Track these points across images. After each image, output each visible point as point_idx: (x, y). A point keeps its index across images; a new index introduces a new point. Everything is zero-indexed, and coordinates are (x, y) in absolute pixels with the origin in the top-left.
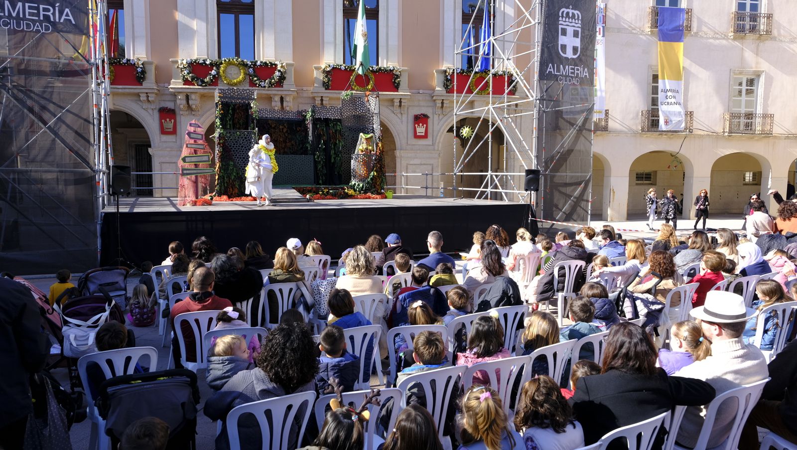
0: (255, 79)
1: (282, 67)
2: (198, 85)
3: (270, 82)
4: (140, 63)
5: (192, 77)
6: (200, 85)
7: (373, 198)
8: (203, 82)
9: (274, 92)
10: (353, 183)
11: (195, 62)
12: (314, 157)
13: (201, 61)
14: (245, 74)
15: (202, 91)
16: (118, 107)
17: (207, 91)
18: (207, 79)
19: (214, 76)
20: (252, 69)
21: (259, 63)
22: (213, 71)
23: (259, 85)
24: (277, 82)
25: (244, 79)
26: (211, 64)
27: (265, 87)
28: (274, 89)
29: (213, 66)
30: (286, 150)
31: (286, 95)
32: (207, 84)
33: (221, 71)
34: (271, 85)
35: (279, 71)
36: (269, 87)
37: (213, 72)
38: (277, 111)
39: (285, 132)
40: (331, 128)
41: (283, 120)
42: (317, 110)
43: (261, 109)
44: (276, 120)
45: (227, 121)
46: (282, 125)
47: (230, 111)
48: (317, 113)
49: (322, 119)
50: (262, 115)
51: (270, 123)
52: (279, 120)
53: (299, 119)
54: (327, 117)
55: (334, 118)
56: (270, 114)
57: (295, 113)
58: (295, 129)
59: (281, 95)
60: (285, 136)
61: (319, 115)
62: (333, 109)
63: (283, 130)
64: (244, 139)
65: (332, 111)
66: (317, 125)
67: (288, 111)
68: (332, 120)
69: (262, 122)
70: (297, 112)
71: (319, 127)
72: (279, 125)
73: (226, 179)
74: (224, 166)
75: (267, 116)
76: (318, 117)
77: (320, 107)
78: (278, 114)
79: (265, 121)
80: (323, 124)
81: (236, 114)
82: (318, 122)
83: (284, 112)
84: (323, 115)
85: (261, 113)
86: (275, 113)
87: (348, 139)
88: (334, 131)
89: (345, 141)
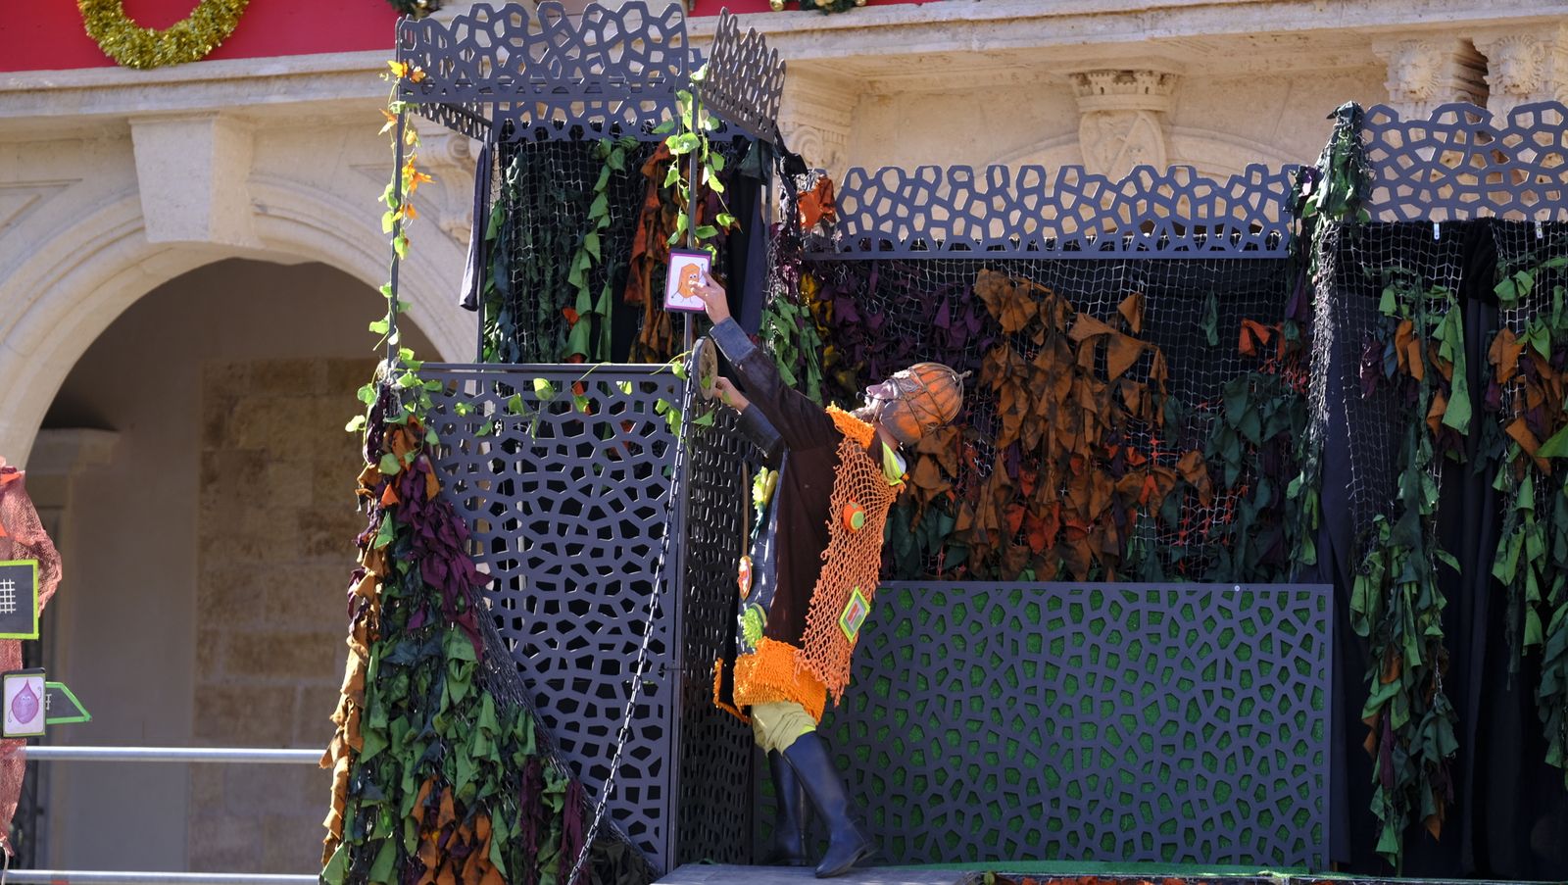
12: (1342, 599)
15: (813, 51)
16: (286, 231)
17: (854, 42)
31: (1507, 31)
38: (1061, 186)
39: (1123, 375)
40: (1512, 316)
41: (1111, 262)
42: (1387, 148)
43: (911, 175)
44: (1047, 264)
45: (575, 291)
46: (1104, 308)
47: (599, 208)
48: (1390, 174)
49: (1437, 235)
50: (919, 222)
51: (986, 296)
52: (1073, 262)
53: (1255, 248)
54: (1483, 213)
55: (1554, 214)
56: (992, 213)
57: (1225, 193)
58: (1213, 341)
59: (1465, 36)
60: (1119, 414)
61: (1406, 200)
62: (1548, 128)
63: (1100, 353)
64: (593, 440)
65: (1542, 153)
66: (1379, 294)
67: (1158, 182)
68: (1539, 234)
69: (924, 285)
70: (1246, 181)
71: (1398, 312)
72: (1066, 313)
73: (408, 785)
74: (404, 680)
75: (968, 230)
76: (1399, 213)
77: (1417, 124)
78: (1063, 213)
79: (950, 278)
80: (1439, 283)
81: (641, 231)
82: (1386, 265)
83: (1122, 184)
84: (1446, 192)
85: (914, 210)
86: (1043, 201)
88: (1542, 349)
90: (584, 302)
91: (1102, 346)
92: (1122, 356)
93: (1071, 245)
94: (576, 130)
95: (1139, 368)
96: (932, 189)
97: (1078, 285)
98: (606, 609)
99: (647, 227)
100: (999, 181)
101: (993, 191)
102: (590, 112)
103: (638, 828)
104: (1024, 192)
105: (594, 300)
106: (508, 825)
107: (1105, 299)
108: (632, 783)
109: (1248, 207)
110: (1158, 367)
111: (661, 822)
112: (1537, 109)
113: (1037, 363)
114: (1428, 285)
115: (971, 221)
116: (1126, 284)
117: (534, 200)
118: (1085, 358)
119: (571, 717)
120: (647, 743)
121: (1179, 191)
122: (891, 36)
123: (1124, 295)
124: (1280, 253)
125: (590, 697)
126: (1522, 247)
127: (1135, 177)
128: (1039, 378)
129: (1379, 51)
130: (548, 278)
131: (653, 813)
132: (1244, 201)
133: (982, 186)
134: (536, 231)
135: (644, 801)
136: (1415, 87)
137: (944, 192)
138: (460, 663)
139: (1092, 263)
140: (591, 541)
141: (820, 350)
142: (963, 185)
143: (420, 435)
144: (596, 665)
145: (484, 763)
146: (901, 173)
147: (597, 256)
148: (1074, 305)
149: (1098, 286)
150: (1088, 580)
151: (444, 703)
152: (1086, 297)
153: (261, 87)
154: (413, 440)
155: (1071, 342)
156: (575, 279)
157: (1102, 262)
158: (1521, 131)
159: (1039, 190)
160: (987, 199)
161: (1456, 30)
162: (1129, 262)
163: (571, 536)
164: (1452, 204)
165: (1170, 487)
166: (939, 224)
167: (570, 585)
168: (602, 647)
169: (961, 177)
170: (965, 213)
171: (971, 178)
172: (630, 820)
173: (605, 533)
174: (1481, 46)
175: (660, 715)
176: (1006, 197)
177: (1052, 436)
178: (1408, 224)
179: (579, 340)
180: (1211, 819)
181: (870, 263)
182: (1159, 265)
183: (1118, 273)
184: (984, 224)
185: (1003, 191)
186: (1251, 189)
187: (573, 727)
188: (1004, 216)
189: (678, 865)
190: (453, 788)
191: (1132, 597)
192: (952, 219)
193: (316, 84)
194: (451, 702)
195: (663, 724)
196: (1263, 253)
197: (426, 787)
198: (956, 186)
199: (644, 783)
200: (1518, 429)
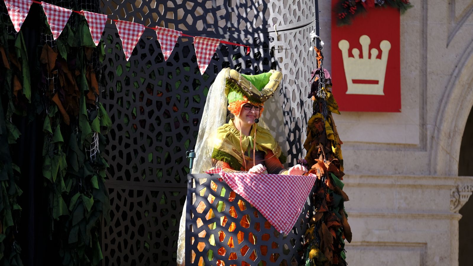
40: (49, 38)
87: (125, 99)
88: (65, 56)
89: (111, 107)
200: (56, 99)
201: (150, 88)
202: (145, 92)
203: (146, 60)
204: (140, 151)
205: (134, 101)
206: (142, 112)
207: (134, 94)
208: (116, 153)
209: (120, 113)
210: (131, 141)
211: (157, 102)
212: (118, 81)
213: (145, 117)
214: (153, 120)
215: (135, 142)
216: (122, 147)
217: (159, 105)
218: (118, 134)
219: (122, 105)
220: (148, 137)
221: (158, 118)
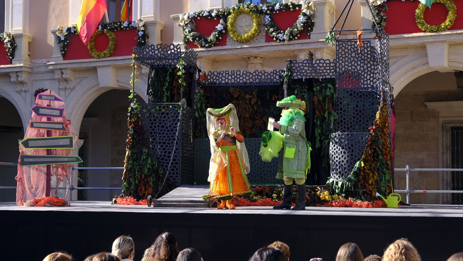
0: (271, 29)
1: (308, 8)
2: (202, 47)
3: (291, 33)
4: (141, 24)
5: (193, 36)
6: (204, 47)
7: (357, 206)
8: (206, 41)
9: (297, 47)
10: (331, 180)
11: (198, 16)
13: (206, 14)
14: (259, 25)
15: (205, 54)
16: (122, 84)
17: (212, 53)
18: (211, 38)
19: (220, 32)
20: (267, 17)
21: (277, 7)
22: (219, 25)
23: (277, 39)
24: (301, 32)
25: (258, 32)
26: (217, 16)
27: (284, 40)
28: (296, 42)
29: (221, 18)
30: (254, 130)
31: (316, 49)
32: (211, 44)
33: (229, 25)
34: (292, 37)
35: (305, 15)
36: (290, 40)
37: (219, 27)
38: (243, 74)
39: (254, 104)
40: (316, 93)
41: (251, 86)
42: (295, 67)
43: (219, 72)
44: (241, 86)
45: (164, 92)
46: (250, 93)
47: (168, 78)
48: (296, 71)
49: (304, 81)
50: (220, 80)
51: (231, 92)
52: (245, 86)
53: (275, 83)
54: (311, 77)
55: (323, 77)
56: (232, 78)
57: (270, 74)
58: (268, 98)
59: (309, 50)
60: (253, 110)
61: (299, 75)
62: (321, 63)
63: (250, 100)
64: (166, 116)
65: (321, 67)
66: (295, 90)
67: (259, 73)
68: (320, 80)
69: (221, 90)
70: (273, 72)
71: (298, 93)
72: (244, 94)
73: (137, 172)
74: (136, 155)
75: (228, 81)
76: (298, 77)
77: (300, 63)
78: (243, 78)
79: (225, 89)
80: (304, 88)
81: (175, 82)
82: (296, 86)
83: (253, 73)
84: (305, 74)
85: (219, 78)
86: (240, 76)
87: (347, 110)
88: (321, 99)
89: (341, 113)
90: (165, 93)
91: (250, 99)
92: (253, 101)
93: (245, 83)
94: (164, 65)
95: (256, 103)
96: (222, 74)
97: (246, 90)
98: (169, 143)
99: (175, 80)
100: (233, 73)
101: (232, 75)
102: (166, 62)
103: (174, 179)
104: (237, 75)
105: (167, 93)
106: (153, 179)
107: (251, 92)
108: (173, 172)
109: (273, 77)
110: (259, 103)
111: (178, 178)
112: (320, 60)
113: (240, 102)
114: (302, 89)
115: (229, 79)
116: (254, 89)
117: (157, 77)
118: (248, 102)
119: (163, 161)
120: (176, 165)
121: (262, 74)
122: (218, 51)
123: (254, 91)
124: (279, 84)
125: (166, 158)
126: (317, 82)
127: (255, 72)
128: (240, 105)
129: (296, 53)
130: (160, 89)
131: (177, 177)
132: (273, 76)
133: (230, 74)
134: (157, 82)
135: (175, 175)
136: (302, 58)
137: (224, 75)
138: (145, 152)
139: (248, 86)
140: (166, 132)
141: (204, 101)
142: (227, 74)
143: (138, 115)
144: (167, 152)
145: (149, 169)
146: (217, 72)
147: (168, 86)
148: (246, 93)
149: (249, 90)
150: (248, 138)
151: (142, 159)
152: (248, 92)
153: (117, 61)
154: (137, 116)
155: (245, 99)
156: (164, 90)
157: (250, 86)
158: (317, 64)
159: (240, 74)
160: (231, 76)
161: (308, 49)
162: (254, 86)
163: (163, 132)
164: (306, 76)
165: (262, 122)
166: (223, 80)
167: (163, 139)
168: (168, 149)
169: (227, 72)
170: (228, 78)
171: (229, 72)
172: (173, 178)
173: (168, 131)
174: (312, 51)
175: (178, 160)
176: (234, 76)
177: (242, 114)
178: (299, 79)
179: (165, 100)
180: (268, 177)
181: (212, 86)
182: (259, 86)
183: (253, 88)
184: (231, 80)
185: (234, 75)
186: (274, 74)
187: (164, 163)
188: (234, 79)
189: (181, 185)
190: (144, 173)
191: (255, 140)
192: (225, 79)
193: (126, 61)
194: (144, 159)
195: (178, 162)
196: (276, 84)
197: (140, 173)
198: (226, 74)
199: (175, 172)
200: (317, 112)
201: (357, 106)
202: (355, 108)
203: (356, 97)
204: (353, 126)
205: (351, 110)
206: (354, 113)
207: (351, 108)
208: (343, 127)
209: (344, 115)
210: (349, 123)
211: (360, 110)
212: (344, 105)
213: (355, 115)
214: (358, 116)
215: (351, 123)
216: (345, 125)
217: (360, 111)
218: (343, 121)
219: (346, 112)
220: (356, 121)
221: (360, 115)
